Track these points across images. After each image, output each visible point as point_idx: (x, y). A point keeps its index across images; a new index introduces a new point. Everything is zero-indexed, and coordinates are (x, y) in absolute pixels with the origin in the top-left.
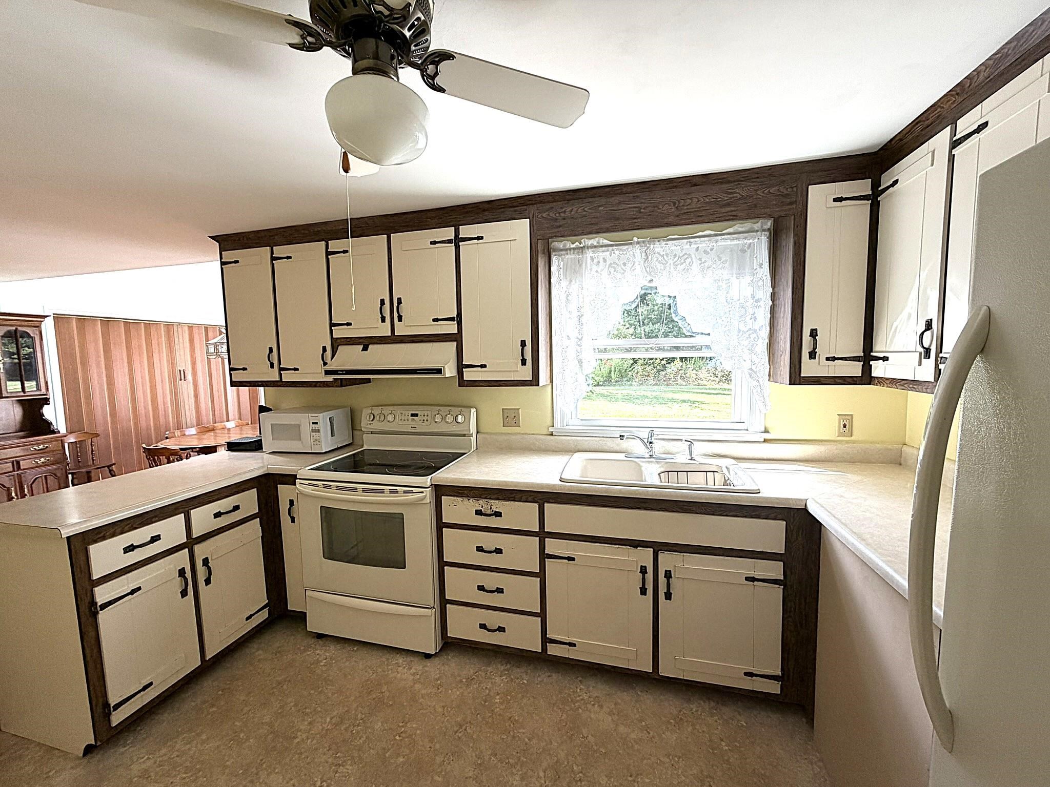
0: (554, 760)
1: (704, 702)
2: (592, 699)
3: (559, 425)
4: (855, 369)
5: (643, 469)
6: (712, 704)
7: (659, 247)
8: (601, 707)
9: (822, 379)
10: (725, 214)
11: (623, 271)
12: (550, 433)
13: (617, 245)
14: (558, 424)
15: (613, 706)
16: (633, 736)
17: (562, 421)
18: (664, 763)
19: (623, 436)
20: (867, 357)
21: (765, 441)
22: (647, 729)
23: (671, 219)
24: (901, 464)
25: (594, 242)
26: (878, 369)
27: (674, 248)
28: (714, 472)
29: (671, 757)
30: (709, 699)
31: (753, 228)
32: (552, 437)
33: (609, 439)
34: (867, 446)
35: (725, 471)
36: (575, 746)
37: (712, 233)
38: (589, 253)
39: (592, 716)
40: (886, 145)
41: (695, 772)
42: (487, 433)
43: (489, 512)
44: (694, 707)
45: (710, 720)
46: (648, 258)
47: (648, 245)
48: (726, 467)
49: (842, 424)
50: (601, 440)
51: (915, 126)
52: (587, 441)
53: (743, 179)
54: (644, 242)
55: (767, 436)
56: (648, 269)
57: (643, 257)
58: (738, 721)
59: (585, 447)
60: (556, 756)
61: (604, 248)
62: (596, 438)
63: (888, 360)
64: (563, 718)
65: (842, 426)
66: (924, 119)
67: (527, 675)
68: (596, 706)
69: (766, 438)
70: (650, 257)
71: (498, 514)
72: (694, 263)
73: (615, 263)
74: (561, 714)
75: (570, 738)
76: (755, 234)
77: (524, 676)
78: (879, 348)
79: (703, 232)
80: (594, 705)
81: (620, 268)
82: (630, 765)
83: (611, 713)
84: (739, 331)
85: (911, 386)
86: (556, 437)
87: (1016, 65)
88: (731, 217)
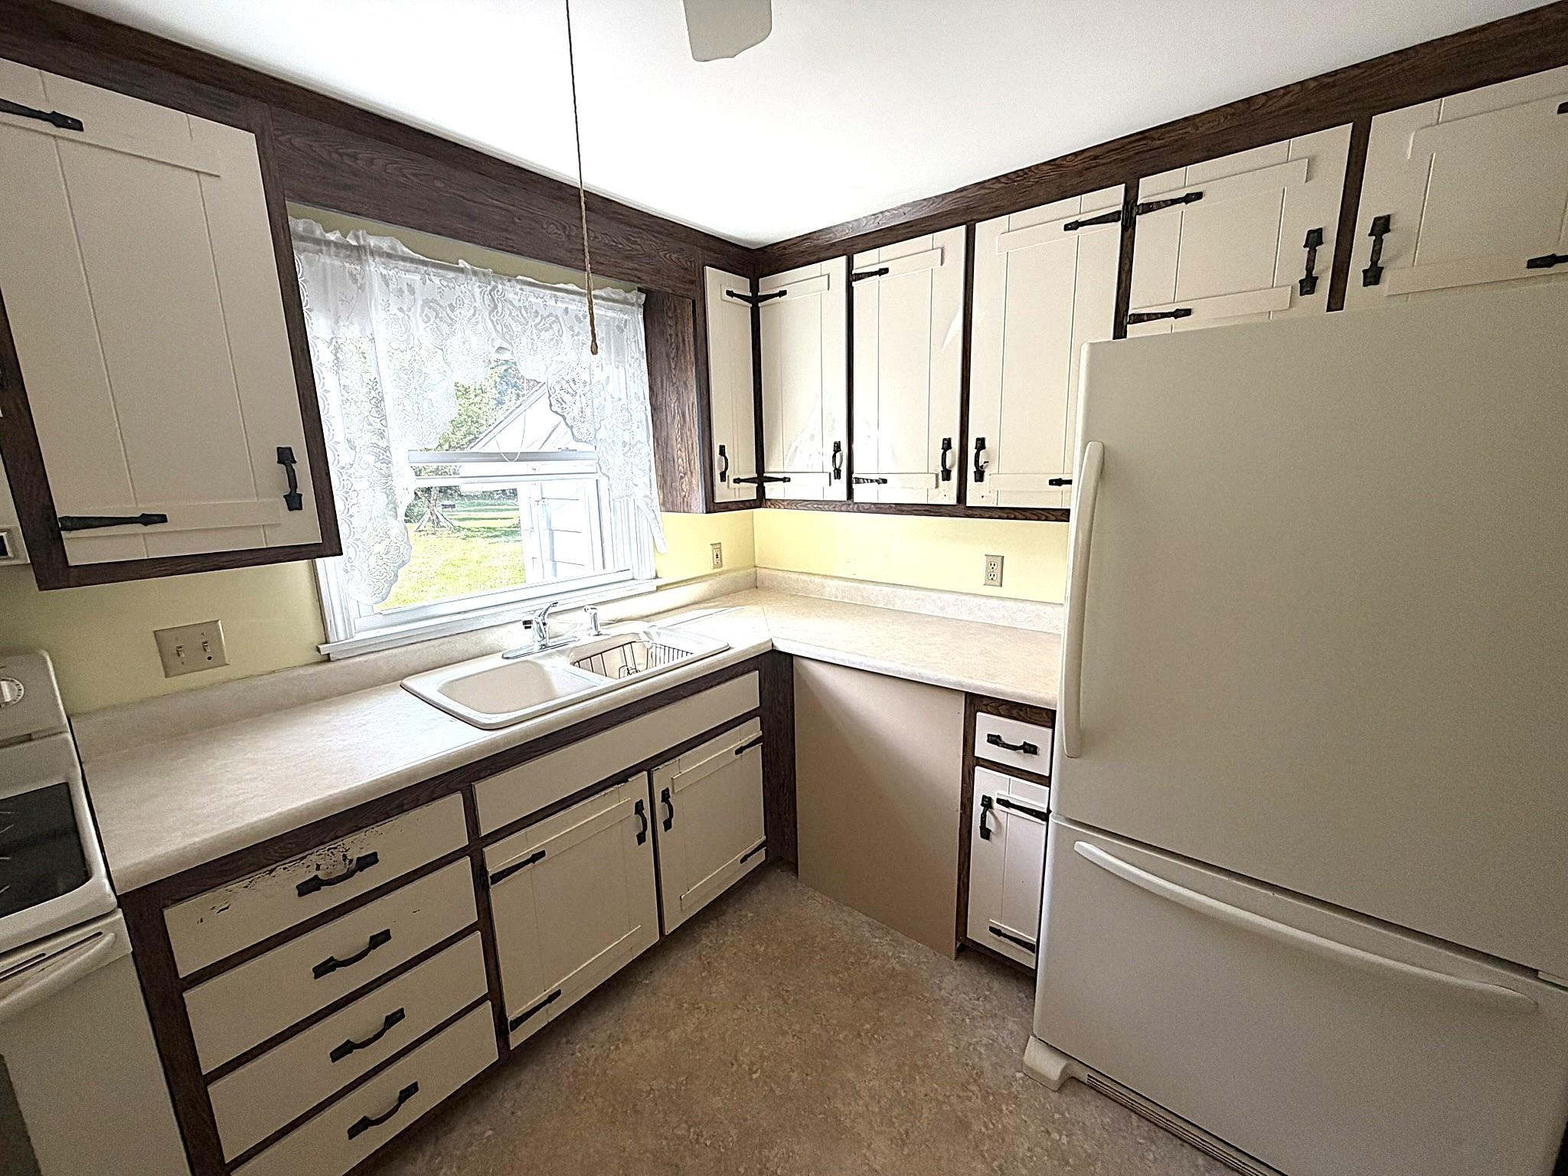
0: (648, 1158)
1: (707, 927)
2: (608, 1045)
3: (342, 636)
4: (749, 492)
5: (546, 668)
6: (715, 922)
7: (513, 292)
8: (626, 1040)
9: (730, 505)
10: (629, 271)
11: (450, 321)
12: (326, 658)
13: (434, 265)
14: (338, 632)
15: (638, 1025)
16: (690, 1028)
17: (347, 622)
18: (741, 1018)
19: (530, 622)
20: (761, 479)
21: (658, 588)
22: (694, 1007)
23: (562, 253)
24: (757, 587)
25: (385, 244)
26: (772, 491)
27: (532, 299)
28: (630, 643)
29: (740, 1006)
30: (708, 922)
31: (626, 298)
32: (330, 665)
33: (457, 637)
34: (734, 574)
35: (644, 637)
36: (652, 1113)
37: (575, 288)
38: (374, 268)
39: (629, 1061)
40: (766, 247)
41: (766, 994)
42: (103, 710)
43: (341, 870)
44: (705, 941)
45: (729, 939)
46: (496, 307)
47: (493, 283)
48: (645, 632)
49: (715, 554)
50: (443, 644)
51: (803, 240)
52: (415, 652)
53: (644, 227)
54: (484, 274)
55: (659, 582)
56: (499, 328)
57: (487, 303)
58: (746, 916)
59: (416, 663)
60: (646, 1151)
61: (408, 265)
62: (432, 642)
63: (789, 481)
64: (600, 1105)
65: (715, 557)
66: (815, 238)
67: (479, 1123)
68: (621, 1045)
69: (659, 584)
70: (500, 305)
71: (370, 860)
72: (564, 332)
73: (434, 301)
74: (593, 1106)
75: (636, 1112)
76: (629, 307)
77: (478, 1129)
78: (772, 468)
79: (565, 284)
80: (617, 1048)
81: (444, 313)
82: (720, 1057)
83: (643, 1035)
84: (624, 444)
85: (815, 506)
86: (342, 663)
87: (905, 228)
88: (636, 279)
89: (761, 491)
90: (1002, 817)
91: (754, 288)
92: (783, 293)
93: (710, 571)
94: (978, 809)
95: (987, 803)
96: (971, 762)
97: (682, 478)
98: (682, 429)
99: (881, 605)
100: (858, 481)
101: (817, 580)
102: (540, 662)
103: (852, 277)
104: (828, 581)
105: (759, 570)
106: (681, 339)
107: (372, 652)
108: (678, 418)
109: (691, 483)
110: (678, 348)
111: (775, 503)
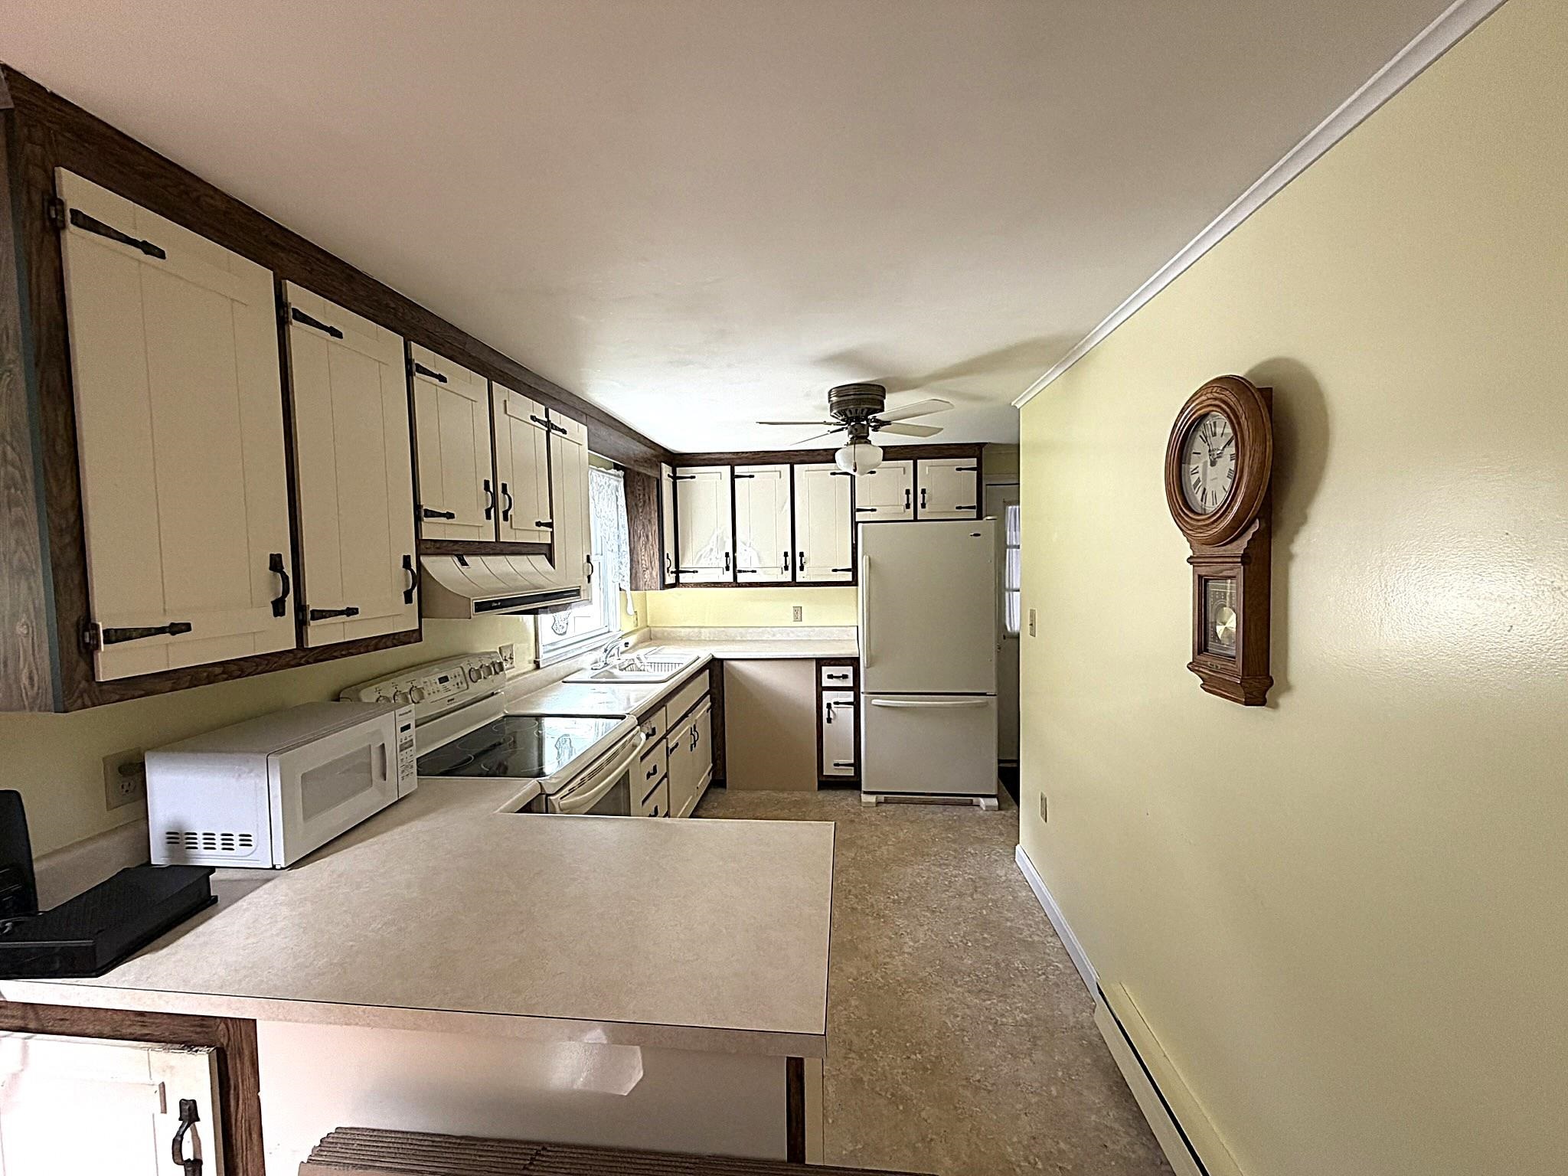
89: (677, 578)
90: (835, 710)
91: (674, 472)
92: (693, 477)
93: (634, 629)
94: (825, 710)
95: (829, 706)
96: (820, 689)
97: (644, 571)
98: (646, 543)
99: (739, 638)
100: (740, 571)
101: (696, 630)
102: (611, 671)
103: (733, 477)
104: (703, 630)
105: (652, 629)
106: (647, 498)
107: (549, 665)
108: (642, 539)
109: (651, 574)
110: (644, 502)
111: (685, 585)
